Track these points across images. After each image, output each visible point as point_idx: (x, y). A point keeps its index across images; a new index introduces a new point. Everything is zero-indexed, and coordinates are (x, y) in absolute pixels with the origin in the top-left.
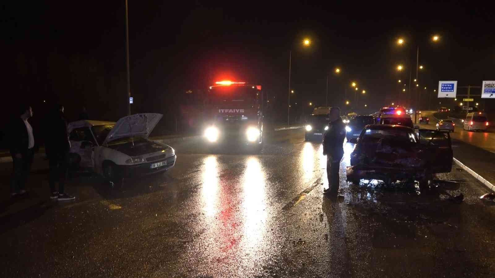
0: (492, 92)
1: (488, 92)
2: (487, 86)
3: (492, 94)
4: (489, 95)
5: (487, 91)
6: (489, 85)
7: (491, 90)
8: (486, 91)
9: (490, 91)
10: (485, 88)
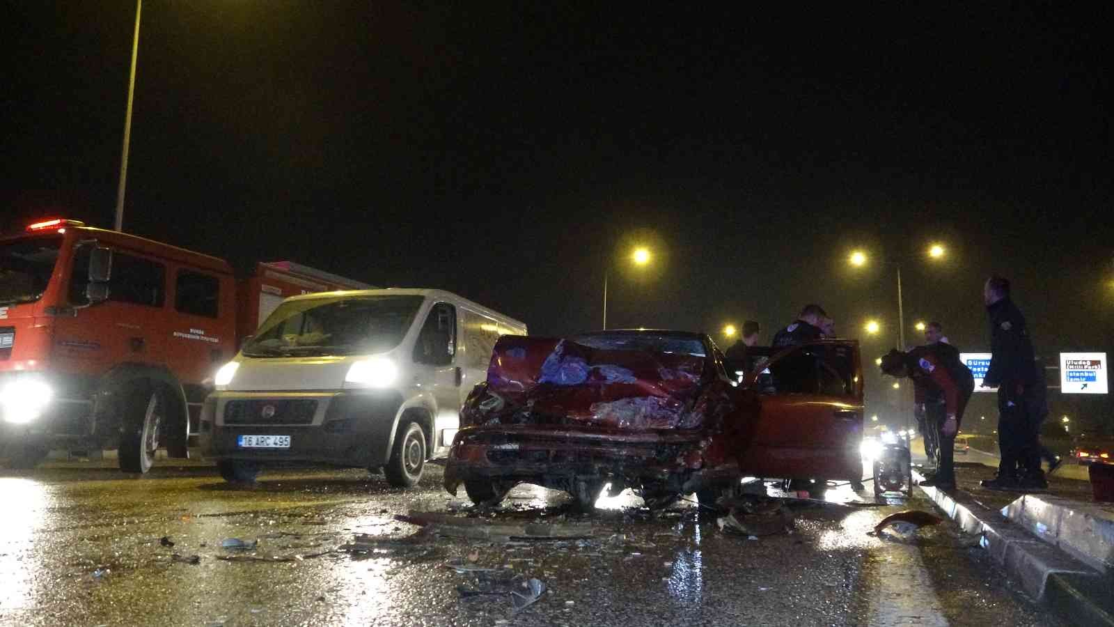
0: (1084, 379)
1: (1075, 379)
2: (1071, 364)
3: (1085, 383)
4: (1081, 384)
5: (1073, 377)
6: (1076, 363)
7: (1082, 374)
8: (1070, 377)
9: (1079, 377)
10: (1068, 370)
